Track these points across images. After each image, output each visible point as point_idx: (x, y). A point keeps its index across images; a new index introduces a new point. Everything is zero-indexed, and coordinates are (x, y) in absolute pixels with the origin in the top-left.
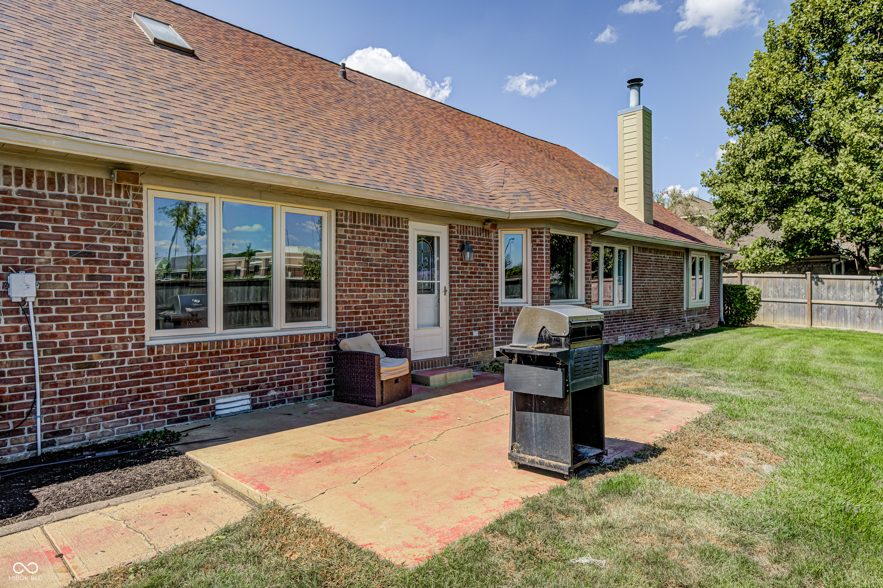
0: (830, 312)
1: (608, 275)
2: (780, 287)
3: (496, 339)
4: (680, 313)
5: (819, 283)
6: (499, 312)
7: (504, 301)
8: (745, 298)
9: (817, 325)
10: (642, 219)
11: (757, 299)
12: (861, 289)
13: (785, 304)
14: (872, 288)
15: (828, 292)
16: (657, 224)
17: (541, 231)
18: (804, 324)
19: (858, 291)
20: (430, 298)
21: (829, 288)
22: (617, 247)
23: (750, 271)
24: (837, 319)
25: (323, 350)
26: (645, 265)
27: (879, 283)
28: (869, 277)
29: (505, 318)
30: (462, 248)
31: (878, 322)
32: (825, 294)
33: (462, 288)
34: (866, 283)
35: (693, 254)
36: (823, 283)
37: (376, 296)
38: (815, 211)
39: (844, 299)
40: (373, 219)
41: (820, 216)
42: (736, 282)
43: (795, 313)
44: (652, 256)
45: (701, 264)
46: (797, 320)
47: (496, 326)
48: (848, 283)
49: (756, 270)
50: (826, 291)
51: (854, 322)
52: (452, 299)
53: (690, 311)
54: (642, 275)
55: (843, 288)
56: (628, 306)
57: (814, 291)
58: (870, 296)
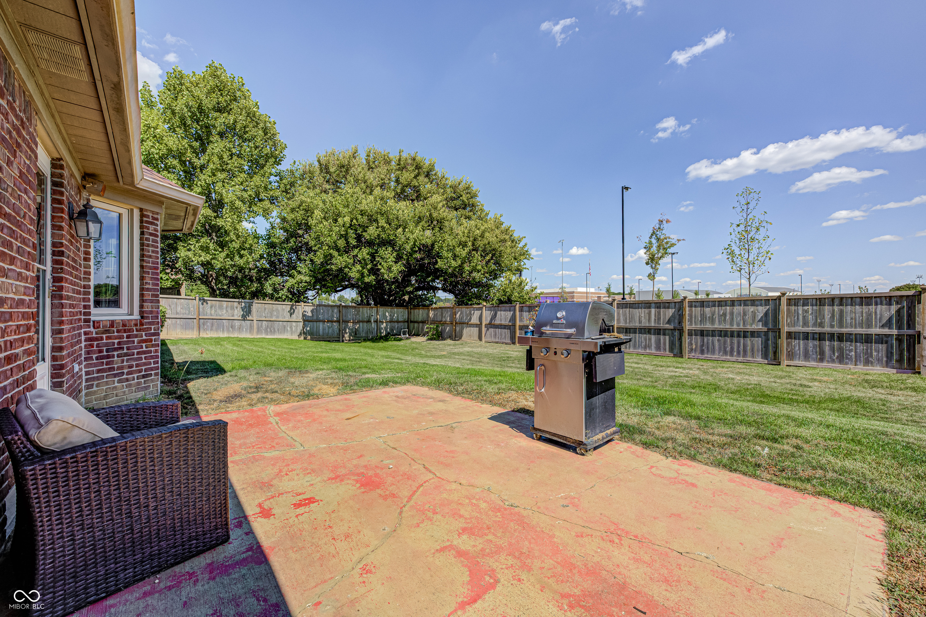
0: (212, 324)
2: (173, 306)
3: (87, 373)
5: (205, 303)
6: (92, 329)
7: (94, 312)
9: (203, 335)
12: (232, 308)
13: (178, 320)
14: (239, 308)
15: (211, 310)
17: (155, 216)
18: (193, 335)
19: (231, 310)
21: (211, 307)
24: (217, 330)
27: (243, 304)
28: (238, 300)
29: (102, 339)
31: (243, 330)
32: (209, 312)
33: (69, 286)
34: (236, 304)
36: (207, 303)
39: (223, 315)
41: (209, 253)
43: (187, 327)
46: (187, 332)
47: (88, 353)
48: (225, 304)
50: (209, 310)
51: (228, 331)
55: (221, 307)
57: (201, 310)
58: (238, 313)
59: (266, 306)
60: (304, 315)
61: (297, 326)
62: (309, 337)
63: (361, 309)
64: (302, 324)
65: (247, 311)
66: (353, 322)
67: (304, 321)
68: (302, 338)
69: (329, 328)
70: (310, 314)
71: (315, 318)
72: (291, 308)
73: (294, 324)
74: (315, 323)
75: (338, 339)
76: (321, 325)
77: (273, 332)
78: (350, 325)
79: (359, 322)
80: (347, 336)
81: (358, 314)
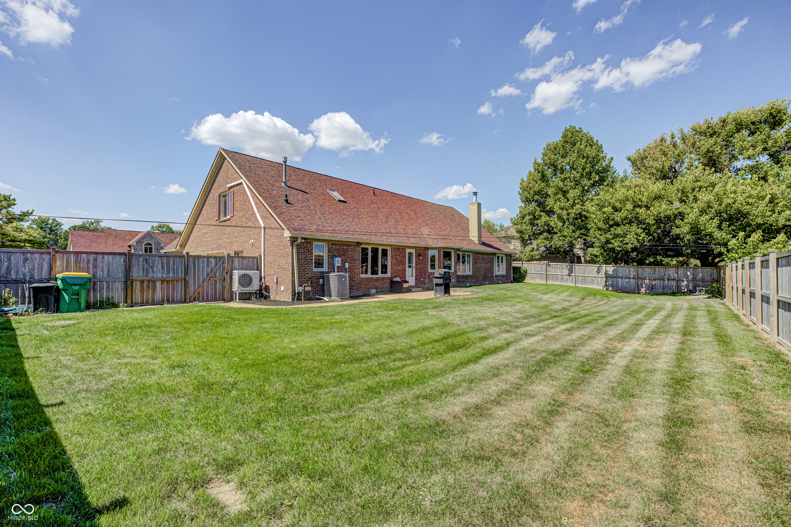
0: (553, 277)
1: (463, 262)
2: (536, 267)
3: (428, 281)
4: (492, 276)
5: (549, 266)
6: (428, 273)
7: (430, 271)
8: (520, 272)
9: (549, 283)
10: (477, 242)
11: (526, 272)
12: (562, 268)
13: (538, 274)
14: (566, 269)
15: (553, 270)
16: (484, 244)
17: (441, 250)
18: (544, 282)
20: (411, 269)
22: (467, 253)
23: (526, 261)
24: (556, 280)
25: (389, 281)
26: (478, 259)
27: (569, 266)
28: (566, 264)
29: (430, 275)
30: (419, 256)
31: (569, 281)
32: (551, 271)
33: (419, 266)
34: (564, 266)
35: (498, 255)
36: (551, 266)
37: (399, 268)
38: (547, 239)
39: (558, 272)
40: (398, 249)
42: (517, 265)
43: (541, 278)
44: (480, 256)
45: (502, 259)
46: (541, 280)
47: (428, 278)
48: (559, 266)
49: (529, 261)
51: (561, 281)
52: (416, 270)
53: (497, 276)
54: (476, 263)
55: (556, 268)
56: (471, 273)
57: (547, 269)
58: (566, 272)
59: (581, 267)
60: (606, 273)
61: (601, 280)
62: (610, 289)
63: (657, 269)
64: (604, 279)
65: (571, 271)
66: (649, 280)
67: (606, 277)
68: (605, 289)
69: (627, 283)
70: (611, 273)
71: (615, 275)
72: (598, 269)
73: (599, 279)
74: (615, 279)
75: (636, 291)
76: (620, 280)
77: (586, 283)
78: (647, 281)
79: (655, 279)
80: (643, 290)
81: (654, 273)
